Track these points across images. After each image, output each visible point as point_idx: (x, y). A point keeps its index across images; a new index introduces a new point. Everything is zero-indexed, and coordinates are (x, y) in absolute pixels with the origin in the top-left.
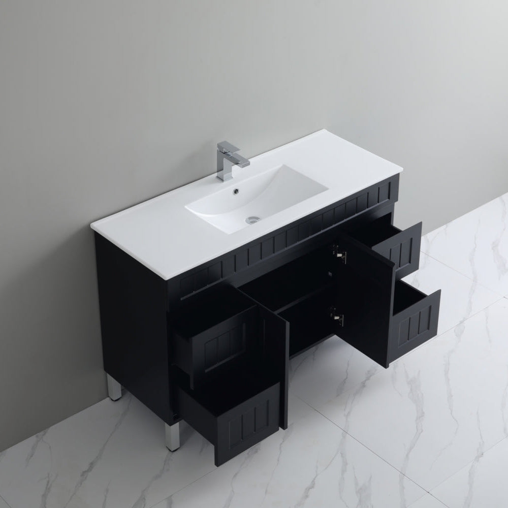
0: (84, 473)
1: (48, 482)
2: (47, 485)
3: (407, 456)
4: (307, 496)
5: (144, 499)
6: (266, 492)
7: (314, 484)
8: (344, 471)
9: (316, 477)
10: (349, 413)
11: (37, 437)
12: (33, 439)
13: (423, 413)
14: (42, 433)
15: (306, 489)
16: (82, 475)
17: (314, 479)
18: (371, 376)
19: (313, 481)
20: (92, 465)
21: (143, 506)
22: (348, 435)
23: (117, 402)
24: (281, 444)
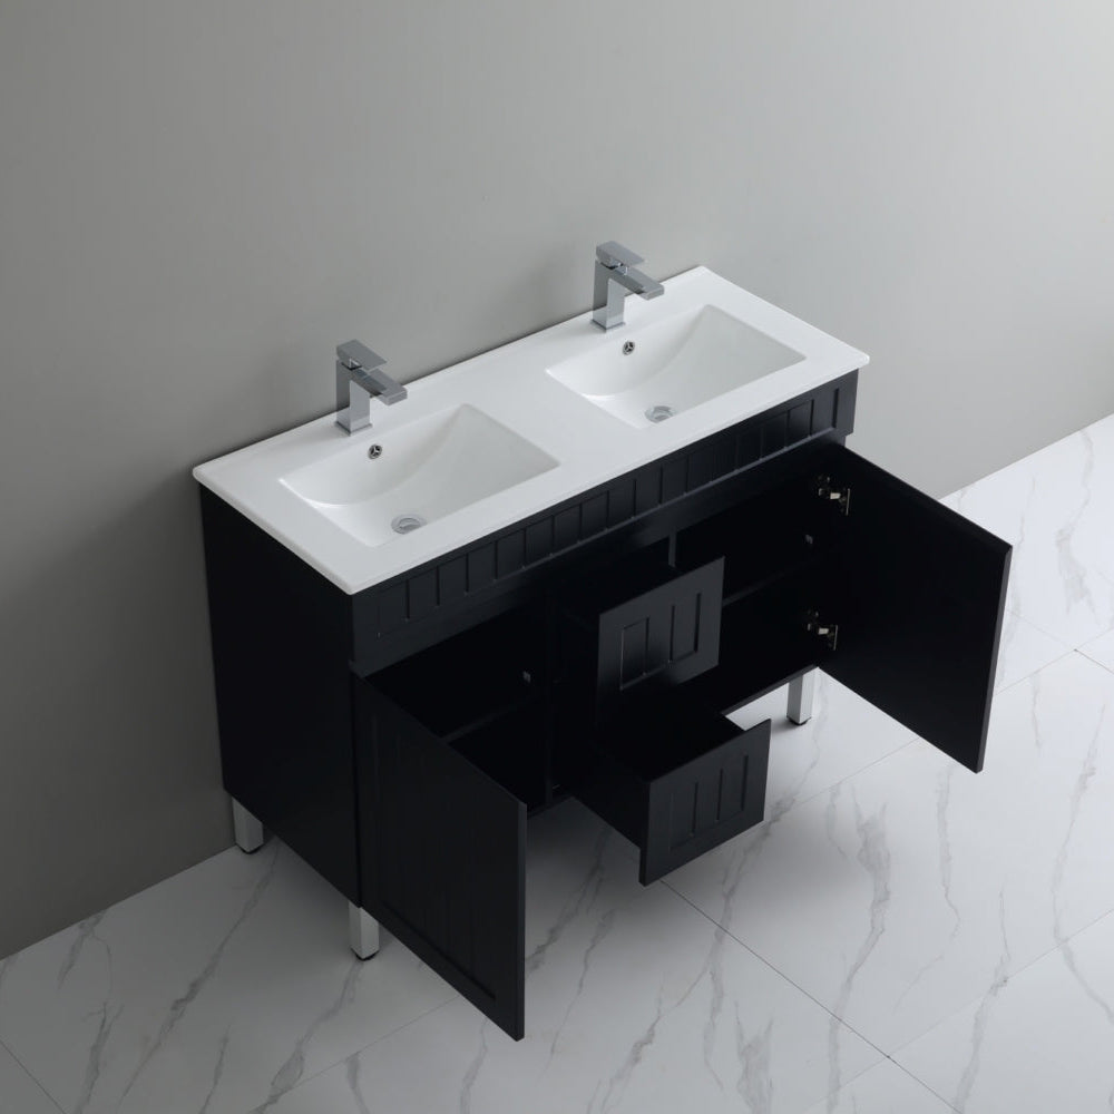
0: (178, 1004)
1: (104, 1021)
2: (102, 1026)
3: (849, 980)
4: (637, 1060)
5: (302, 1059)
6: (552, 1051)
7: (653, 1035)
8: (715, 1010)
9: (657, 1021)
10: (732, 891)
11: (81, 927)
12: (72, 933)
13: (888, 893)
14: (92, 919)
15: (635, 1046)
16: (174, 1008)
17: (654, 1025)
18: (781, 813)
19: (652, 1029)
20: (194, 987)
21: (298, 1073)
22: (727, 935)
23: (255, 855)
24: (588, 951)
